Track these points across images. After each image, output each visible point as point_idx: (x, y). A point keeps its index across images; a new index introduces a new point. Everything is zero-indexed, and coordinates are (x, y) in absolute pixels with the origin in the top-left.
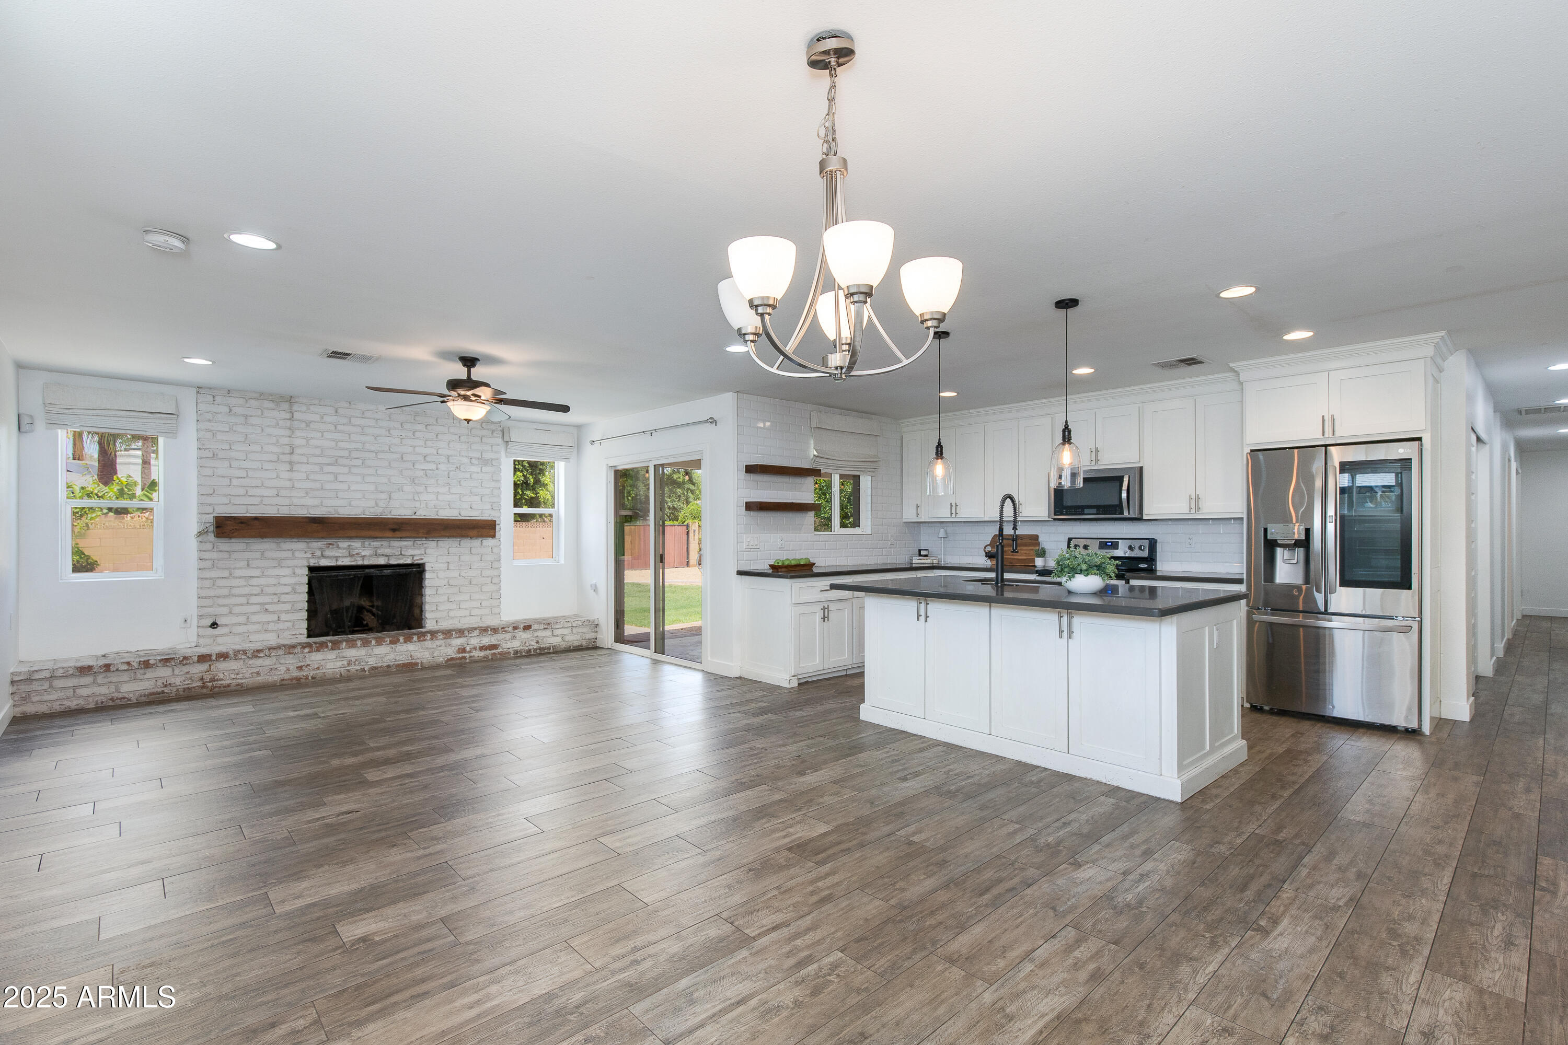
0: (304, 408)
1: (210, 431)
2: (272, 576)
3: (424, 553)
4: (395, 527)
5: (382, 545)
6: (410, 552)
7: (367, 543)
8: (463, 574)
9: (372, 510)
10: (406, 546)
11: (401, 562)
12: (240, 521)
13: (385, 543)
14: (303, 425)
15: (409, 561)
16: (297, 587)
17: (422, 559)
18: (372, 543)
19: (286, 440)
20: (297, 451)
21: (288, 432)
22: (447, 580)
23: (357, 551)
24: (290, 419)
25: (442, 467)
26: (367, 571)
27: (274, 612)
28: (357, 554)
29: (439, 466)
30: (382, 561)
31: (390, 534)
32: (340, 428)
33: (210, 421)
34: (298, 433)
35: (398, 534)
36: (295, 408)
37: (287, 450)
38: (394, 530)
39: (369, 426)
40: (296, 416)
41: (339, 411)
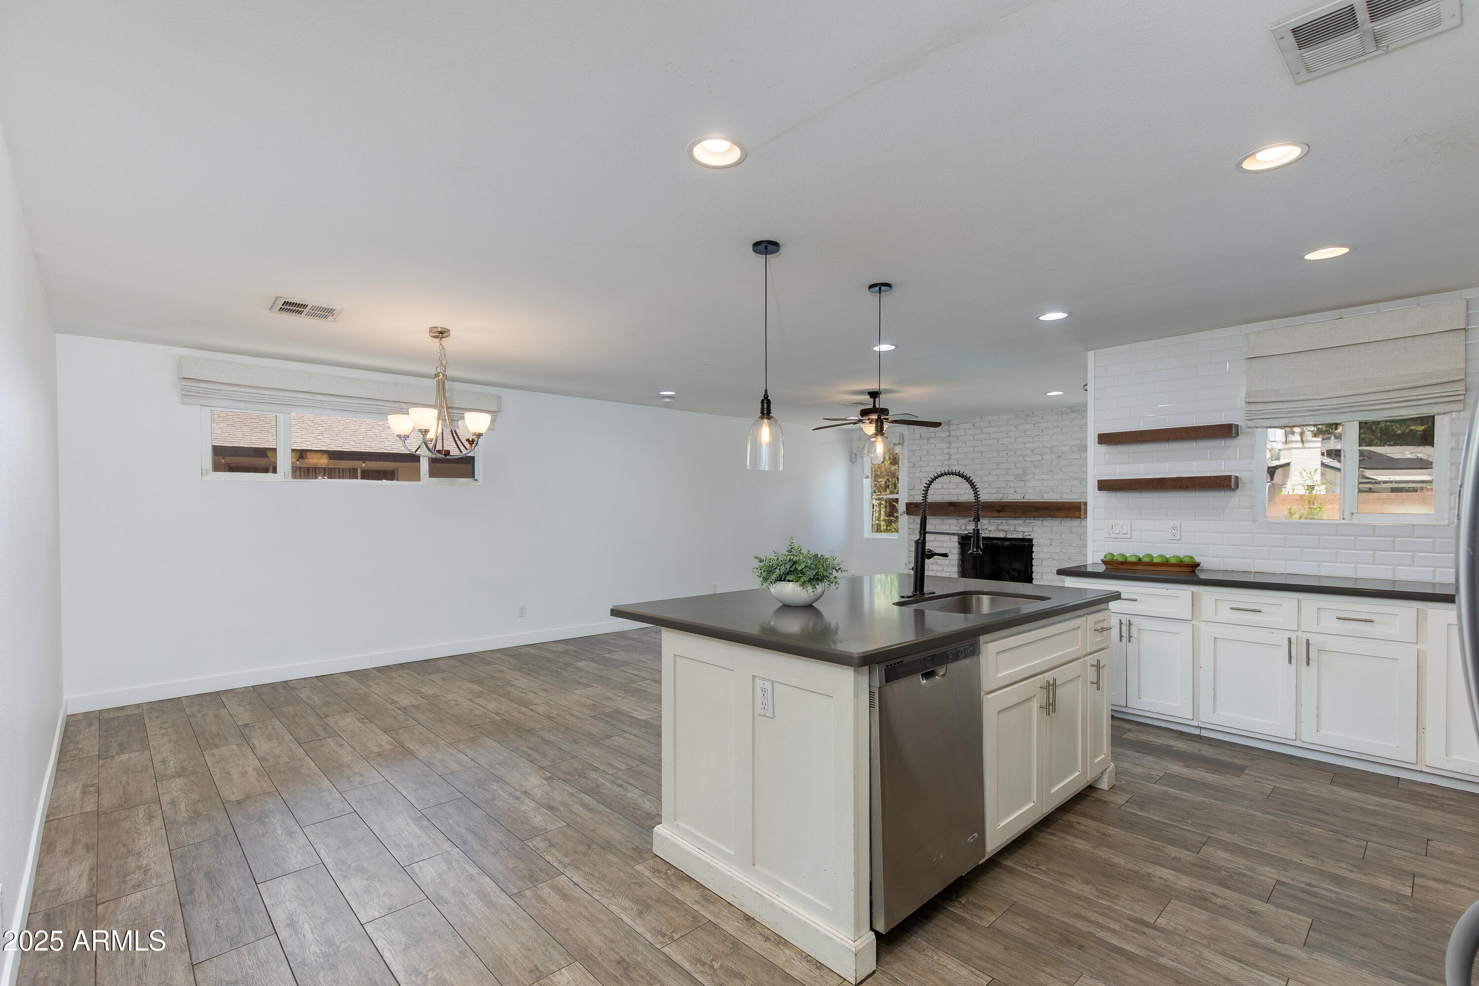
0: (956, 427)
1: (912, 451)
2: (940, 541)
3: (1032, 530)
4: (999, 509)
5: (1002, 523)
6: (1021, 529)
7: (992, 521)
8: (1064, 550)
9: (995, 496)
10: (1019, 524)
11: (1015, 536)
12: (916, 505)
13: (1004, 521)
14: (955, 439)
15: (1020, 536)
16: (952, 549)
17: (1030, 535)
18: (995, 521)
19: (946, 451)
20: (953, 457)
21: (947, 445)
22: (1051, 554)
23: (986, 527)
24: (949, 436)
25: (1046, 457)
26: (995, 542)
27: (941, 565)
28: (986, 529)
29: (1044, 457)
30: (1001, 535)
31: (996, 514)
32: (976, 437)
33: (912, 445)
34: (953, 445)
35: (1001, 514)
36: (951, 428)
37: (947, 457)
38: (999, 511)
39: (995, 433)
40: (953, 433)
41: (975, 425)
